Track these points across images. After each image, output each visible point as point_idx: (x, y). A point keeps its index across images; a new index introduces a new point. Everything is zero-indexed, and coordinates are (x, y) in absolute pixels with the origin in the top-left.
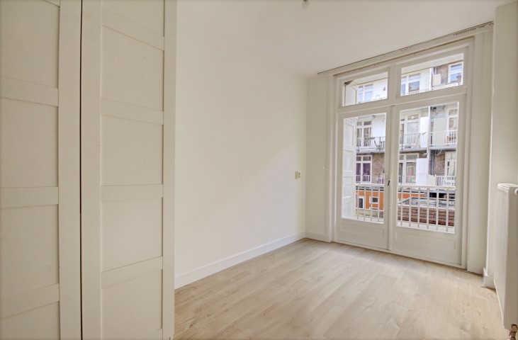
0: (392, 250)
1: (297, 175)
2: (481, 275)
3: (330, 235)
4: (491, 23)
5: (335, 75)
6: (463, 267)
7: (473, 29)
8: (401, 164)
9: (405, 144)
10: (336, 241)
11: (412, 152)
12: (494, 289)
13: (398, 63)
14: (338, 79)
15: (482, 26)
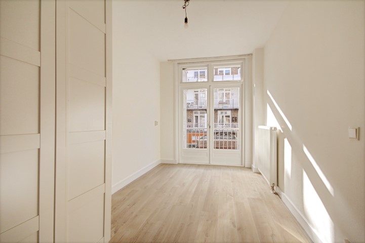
0: (212, 163)
1: (156, 123)
2: (250, 168)
3: (177, 160)
4: (252, 54)
5: (178, 63)
6: (243, 166)
7: (245, 55)
8: (197, 117)
9: (199, 105)
10: (180, 162)
11: (203, 110)
12: (260, 173)
13: (212, 64)
14: (180, 66)
15: (249, 55)
